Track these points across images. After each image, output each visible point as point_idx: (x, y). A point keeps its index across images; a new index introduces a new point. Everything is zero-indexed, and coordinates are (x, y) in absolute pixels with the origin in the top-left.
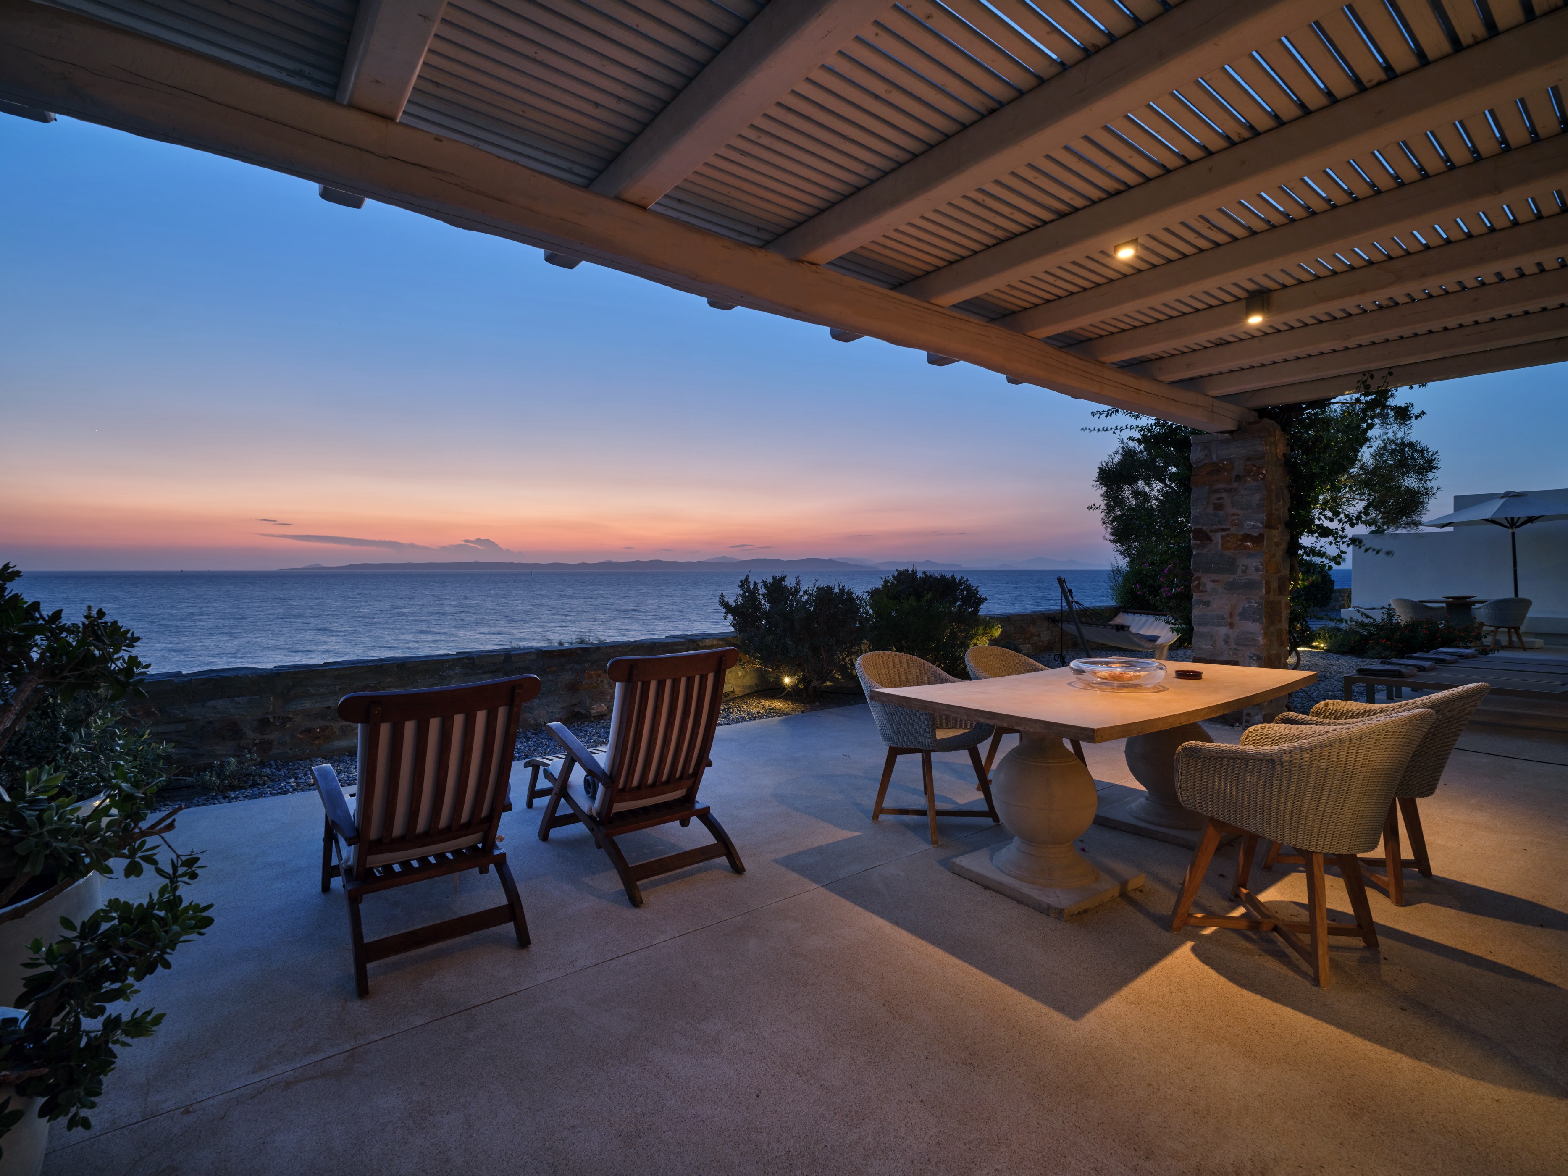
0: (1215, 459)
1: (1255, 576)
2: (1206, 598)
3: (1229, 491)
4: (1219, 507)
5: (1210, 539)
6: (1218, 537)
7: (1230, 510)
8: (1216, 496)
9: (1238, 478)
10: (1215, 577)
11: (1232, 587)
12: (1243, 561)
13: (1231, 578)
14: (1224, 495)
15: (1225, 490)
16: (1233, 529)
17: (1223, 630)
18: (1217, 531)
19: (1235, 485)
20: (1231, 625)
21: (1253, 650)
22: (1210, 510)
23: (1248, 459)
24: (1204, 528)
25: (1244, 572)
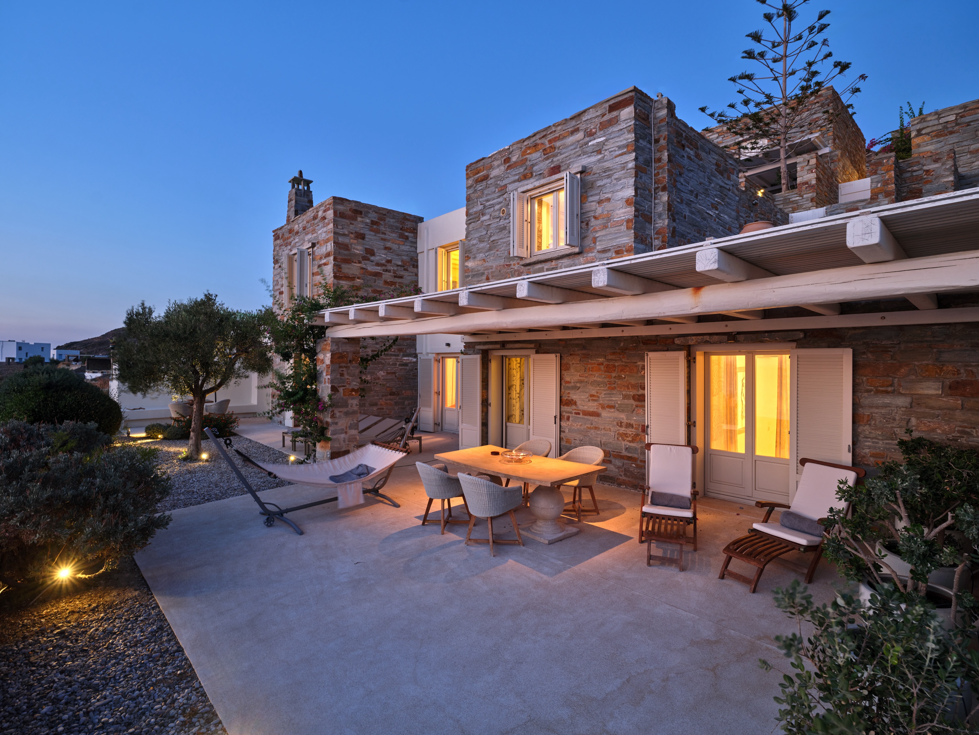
0: (340, 351)
1: (356, 408)
2: (336, 421)
3: (346, 367)
4: (342, 375)
5: (338, 391)
6: (341, 390)
7: (347, 377)
8: (341, 369)
9: (350, 361)
10: (341, 410)
11: (347, 414)
12: (350, 402)
13: (345, 410)
14: (344, 369)
15: (345, 367)
16: (347, 386)
17: (343, 436)
18: (341, 386)
19: (349, 365)
20: (346, 433)
21: (355, 443)
22: (339, 376)
23: (354, 353)
24: (336, 385)
25: (351, 406)
